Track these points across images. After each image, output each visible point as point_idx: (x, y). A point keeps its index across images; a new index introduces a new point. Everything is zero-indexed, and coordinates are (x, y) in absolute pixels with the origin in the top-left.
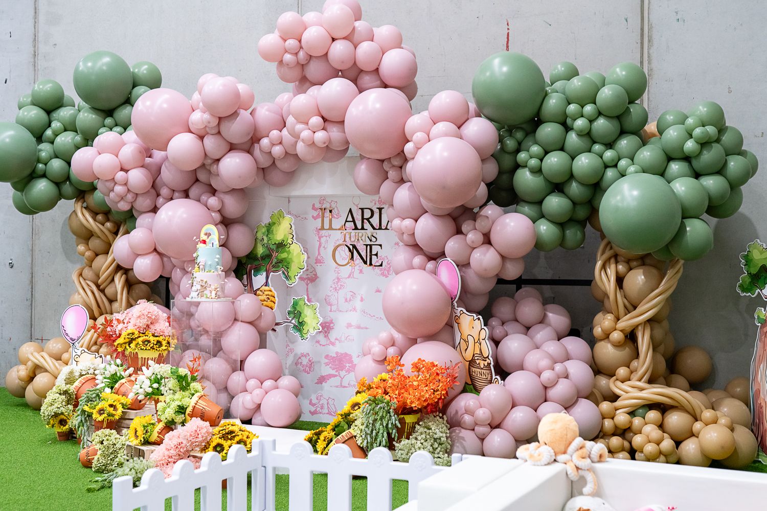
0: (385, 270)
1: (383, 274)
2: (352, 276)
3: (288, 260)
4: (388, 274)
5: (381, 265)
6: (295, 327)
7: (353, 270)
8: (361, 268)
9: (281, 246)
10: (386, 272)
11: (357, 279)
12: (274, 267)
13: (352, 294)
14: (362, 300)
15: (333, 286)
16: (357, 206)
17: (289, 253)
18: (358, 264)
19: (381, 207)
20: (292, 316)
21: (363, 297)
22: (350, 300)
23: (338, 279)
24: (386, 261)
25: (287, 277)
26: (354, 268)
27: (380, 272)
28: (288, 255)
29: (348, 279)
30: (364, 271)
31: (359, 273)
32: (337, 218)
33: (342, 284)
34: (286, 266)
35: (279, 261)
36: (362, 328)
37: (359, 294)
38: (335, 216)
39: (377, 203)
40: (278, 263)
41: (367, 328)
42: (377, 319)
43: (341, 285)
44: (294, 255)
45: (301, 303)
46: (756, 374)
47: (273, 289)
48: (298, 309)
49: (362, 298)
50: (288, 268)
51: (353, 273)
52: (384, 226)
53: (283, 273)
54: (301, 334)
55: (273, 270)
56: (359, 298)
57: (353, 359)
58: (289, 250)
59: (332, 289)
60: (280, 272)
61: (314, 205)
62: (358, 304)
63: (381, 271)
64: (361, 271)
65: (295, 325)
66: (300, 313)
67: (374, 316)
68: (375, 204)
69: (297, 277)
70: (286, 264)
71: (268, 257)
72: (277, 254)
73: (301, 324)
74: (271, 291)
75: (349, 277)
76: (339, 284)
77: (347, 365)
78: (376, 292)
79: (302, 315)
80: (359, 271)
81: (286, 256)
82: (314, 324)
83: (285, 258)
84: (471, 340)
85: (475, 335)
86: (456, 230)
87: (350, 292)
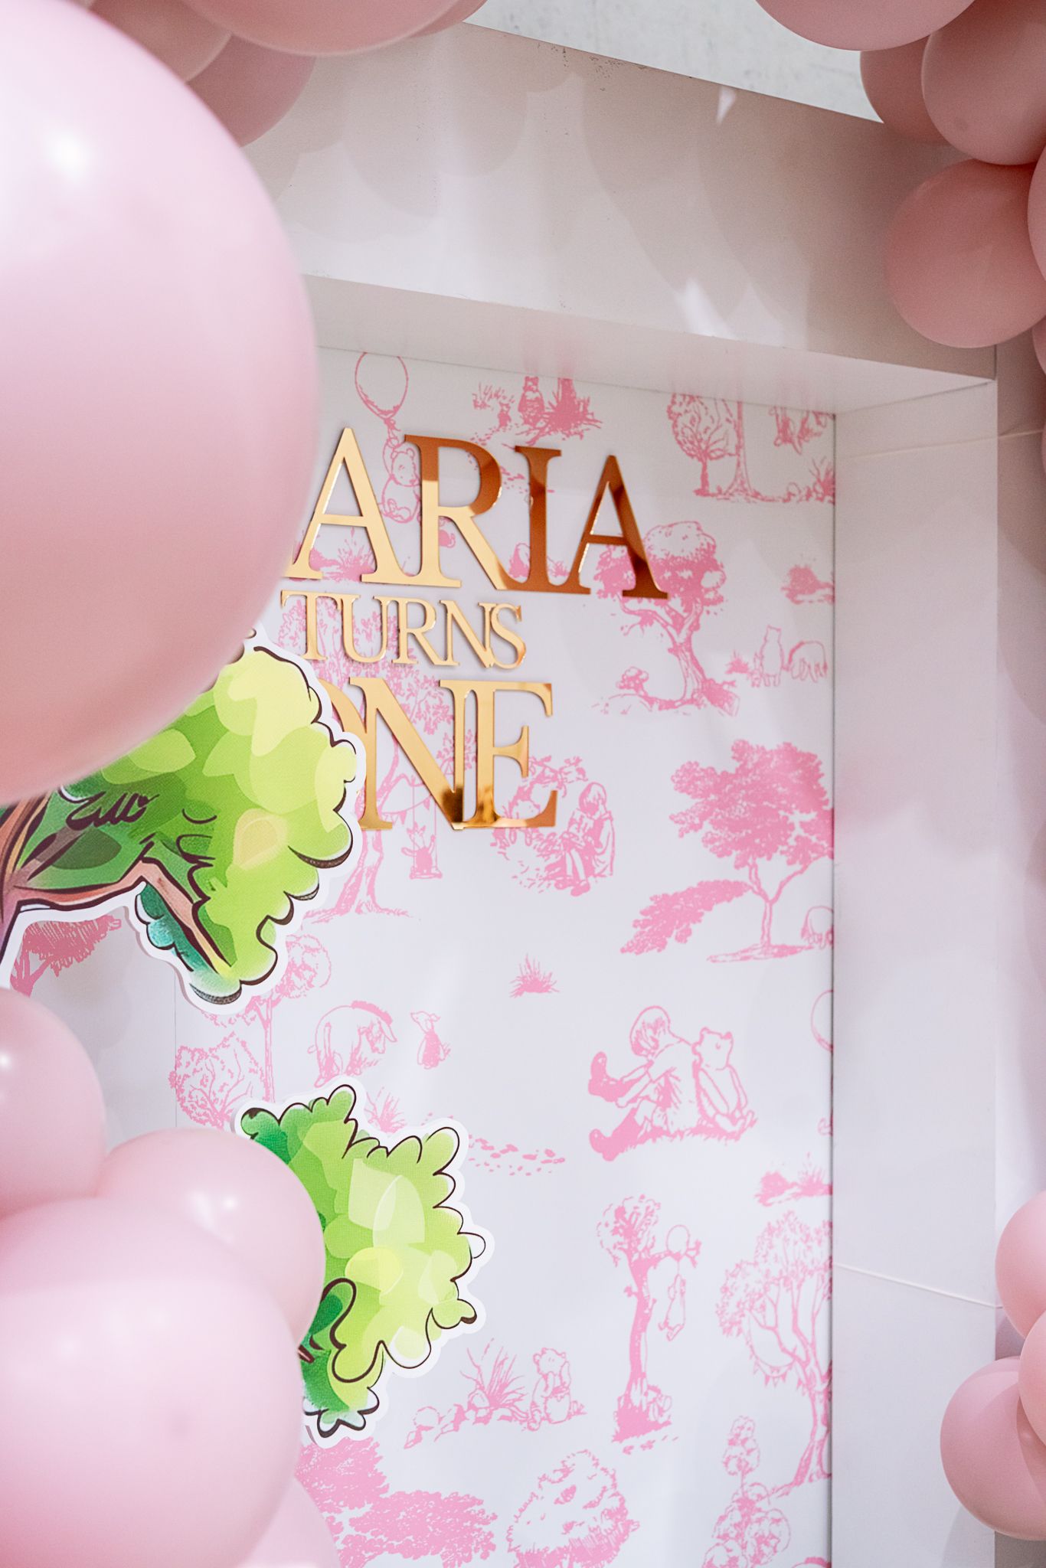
0: (569, 844)
1: (558, 876)
2: (362, 896)
3: (196, 793)
4: (589, 870)
5: (547, 817)
8: (423, 841)
10: (574, 860)
11: (398, 913)
13: (367, 1018)
14: (433, 1052)
16: (391, 425)
18: (403, 815)
19: (546, 442)
24: (575, 789)
25: (194, 942)
26: (378, 845)
27: (542, 863)
31: (412, 876)
34: (177, 846)
35: (104, 806)
39: (515, 415)
40: (96, 819)
42: (530, 1165)
49: (432, 1040)
50: (197, 861)
51: (373, 872)
52: (559, 571)
53: (156, 906)
55: (34, 883)
56: (413, 1042)
57: (379, 1467)
60: (127, 900)
63: (545, 853)
64: (424, 864)
67: (512, 1148)
68: (504, 419)
69: (278, 935)
70: (176, 826)
78: (519, 992)
80: (409, 862)
81: (190, 756)
82: (432, 1292)
83: (168, 781)
87: (356, 1005)
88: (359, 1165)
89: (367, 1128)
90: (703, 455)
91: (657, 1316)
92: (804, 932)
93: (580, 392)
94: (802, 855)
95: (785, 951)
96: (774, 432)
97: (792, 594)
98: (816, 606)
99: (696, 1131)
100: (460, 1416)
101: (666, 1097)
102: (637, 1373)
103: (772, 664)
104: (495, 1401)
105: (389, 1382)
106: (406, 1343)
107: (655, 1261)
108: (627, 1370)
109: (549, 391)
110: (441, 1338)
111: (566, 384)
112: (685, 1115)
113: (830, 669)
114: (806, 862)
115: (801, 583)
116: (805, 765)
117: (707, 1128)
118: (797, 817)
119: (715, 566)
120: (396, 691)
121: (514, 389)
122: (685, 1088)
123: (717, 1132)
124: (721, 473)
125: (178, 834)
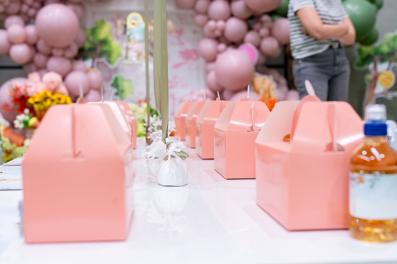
9: (104, 42)
17: (110, 46)
25: (110, 62)
28: (110, 48)
35: (102, 52)
44: (115, 47)
45: (120, 78)
48: (118, 82)
50: (110, 56)
53: (106, 58)
55: (97, 57)
61: (112, 18)
71: (93, 49)
72: (100, 47)
73: (121, 91)
79: (121, 86)
81: (108, 49)
82: (130, 91)
84: (262, 92)
85: (266, 86)
86: (250, 29)
88: (123, 81)
90: (181, 20)
97: (193, 33)
98: (197, 34)
103: (190, 40)
106: (128, 94)
113: (198, 40)
118: (193, 56)
119: (183, 31)
124: (183, 21)
125: (107, 54)
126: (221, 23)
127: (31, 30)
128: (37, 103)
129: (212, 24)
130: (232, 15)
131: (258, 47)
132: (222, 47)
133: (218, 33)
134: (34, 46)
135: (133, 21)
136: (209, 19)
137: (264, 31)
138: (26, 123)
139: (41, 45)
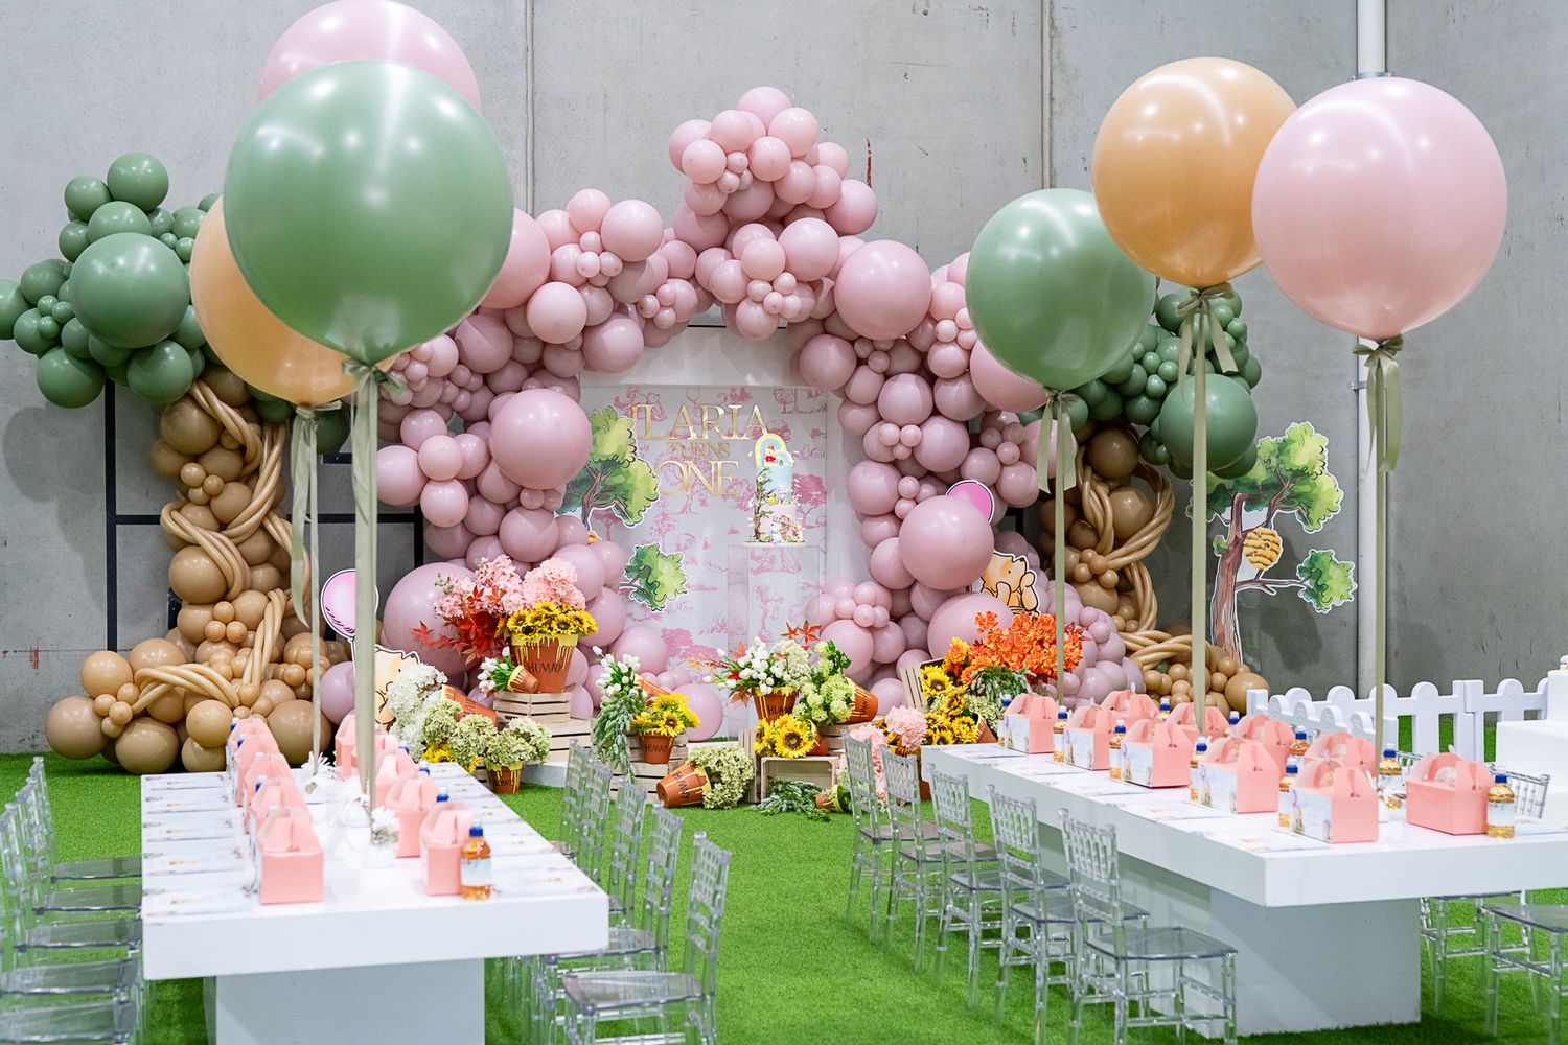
0: (742, 499)
1: (741, 506)
3: (625, 486)
6: (640, 591)
7: (690, 501)
8: (703, 497)
9: (612, 464)
10: (746, 503)
12: (597, 497)
13: (688, 537)
14: (706, 546)
15: (656, 527)
16: (695, 403)
17: (628, 475)
20: (635, 574)
21: (708, 541)
22: (685, 547)
23: (664, 516)
25: (625, 514)
28: (627, 478)
29: (682, 515)
30: (708, 502)
31: (701, 505)
32: (660, 421)
33: (671, 522)
34: (621, 497)
35: (607, 489)
36: (707, 590)
37: (700, 537)
38: (657, 417)
39: (729, 398)
40: (605, 491)
41: (714, 589)
43: (669, 525)
44: (639, 477)
45: (652, 553)
46: (1219, 615)
47: (595, 533)
48: (646, 562)
49: (706, 543)
50: (626, 499)
51: (691, 504)
53: (617, 507)
54: (652, 602)
55: (595, 502)
56: (701, 543)
58: (628, 472)
59: (653, 531)
60: (611, 506)
61: (617, 400)
62: (699, 552)
64: (703, 503)
65: (639, 588)
66: (650, 569)
68: (726, 399)
69: (642, 514)
70: (621, 493)
72: (604, 477)
73: (652, 586)
74: (594, 537)
75: (684, 510)
76: (665, 523)
77: (683, 647)
78: (730, 533)
79: (653, 572)
80: (700, 503)
81: (624, 479)
82: (676, 585)
83: (621, 484)
84: (1003, 589)
85: (1013, 581)
86: (975, 442)
87: (686, 534)
88: (660, 559)
89: (661, 552)
90: (785, 403)
91: (770, 614)
92: (817, 522)
93: (747, 391)
94: (816, 503)
95: (809, 527)
96: (807, 395)
97: (813, 436)
98: (820, 440)
99: (782, 570)
100: (712, 631)
101: (772, 561)
102: (764, 627)
103: (806, 454)
104: (722, 627)
105: (666, 603)
106: (670, 595)
107: (769, 601)
108: (761, 626)
109: (738, 392)
110: (678, 596)
111: (743, 389)
112: (778, 565)
113: (824, 455)
114: (817, 505)
115: (815, 433)
116: (818, 481)
117: (785, 570)
118: (814, 493)
119: (788, 430)
120: (695, 463)
121: (728, 392)
122: (778, 559)
123: (789, 571)
124: (789, 407)
125: (622, 494)
126: (911, 431)
127: (470, 445)
128: (528, 631)
129: (889, 431)
130: (935, 412)
131: (995, 487)
132: (909, 484)
133: (901, 453)
134: (473, 487)
135: (769, 453)
136: (880, 419)
137: (1008, 451)
138: (501, 678)
139: (491, 481)
